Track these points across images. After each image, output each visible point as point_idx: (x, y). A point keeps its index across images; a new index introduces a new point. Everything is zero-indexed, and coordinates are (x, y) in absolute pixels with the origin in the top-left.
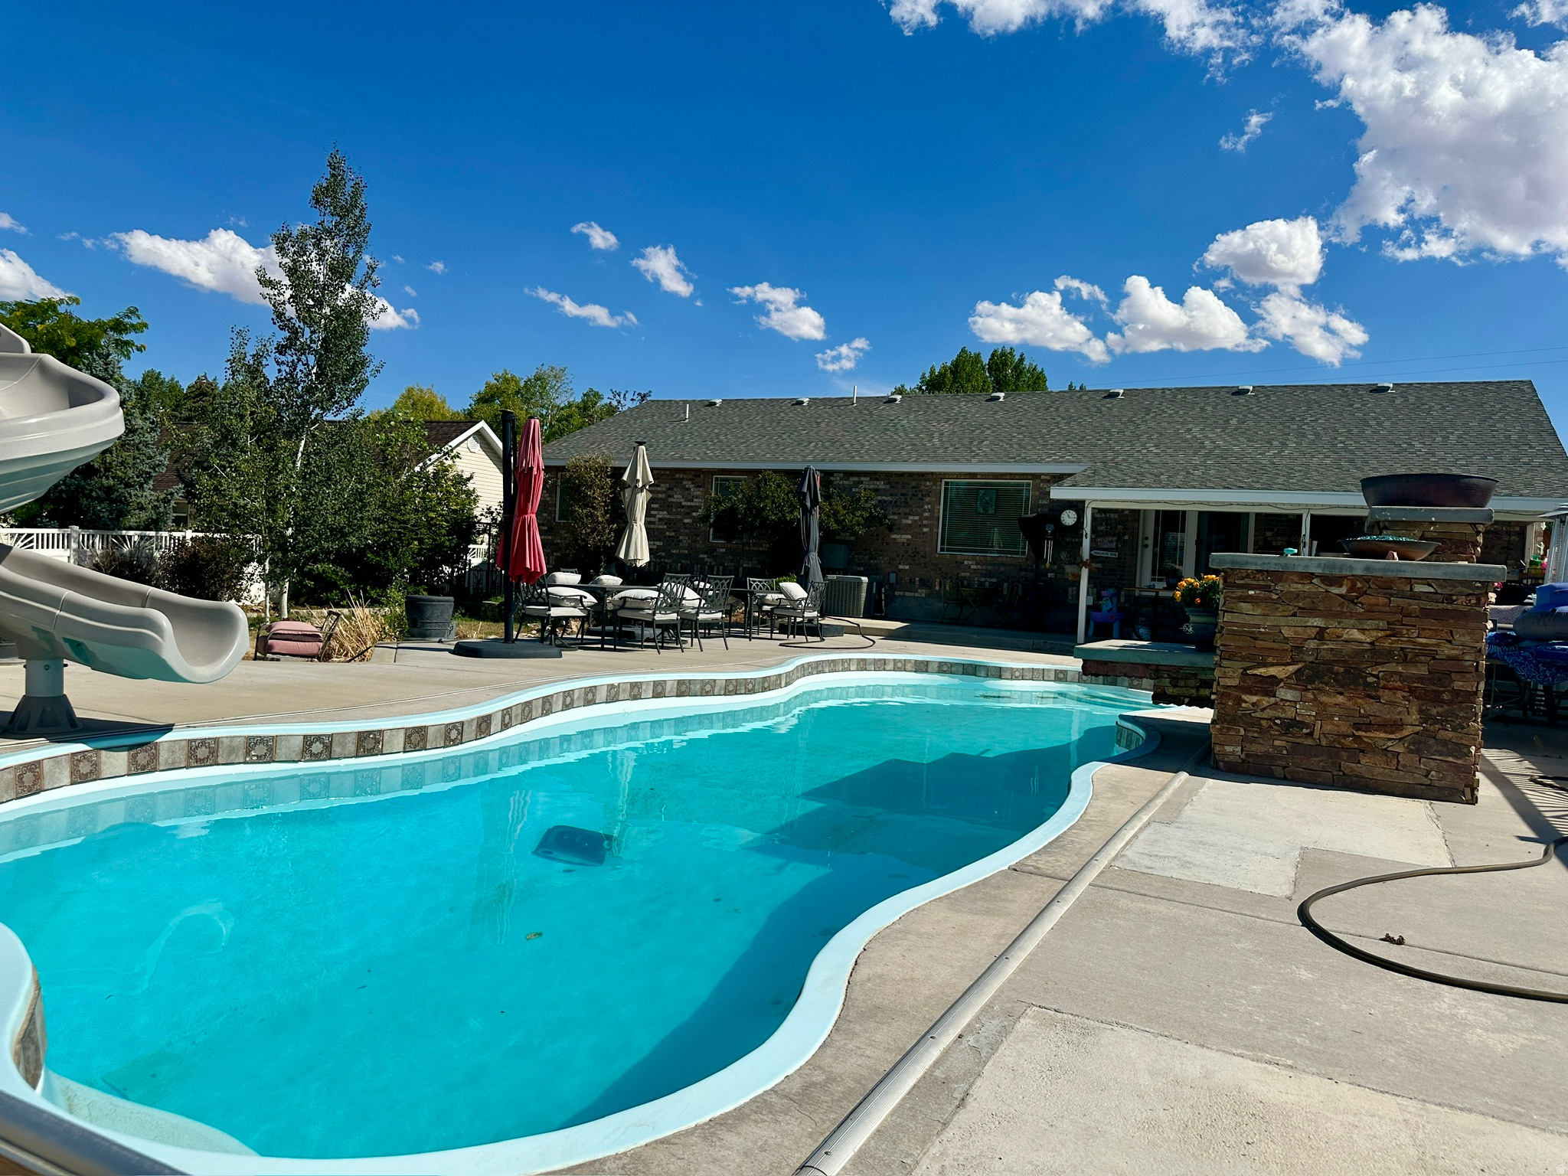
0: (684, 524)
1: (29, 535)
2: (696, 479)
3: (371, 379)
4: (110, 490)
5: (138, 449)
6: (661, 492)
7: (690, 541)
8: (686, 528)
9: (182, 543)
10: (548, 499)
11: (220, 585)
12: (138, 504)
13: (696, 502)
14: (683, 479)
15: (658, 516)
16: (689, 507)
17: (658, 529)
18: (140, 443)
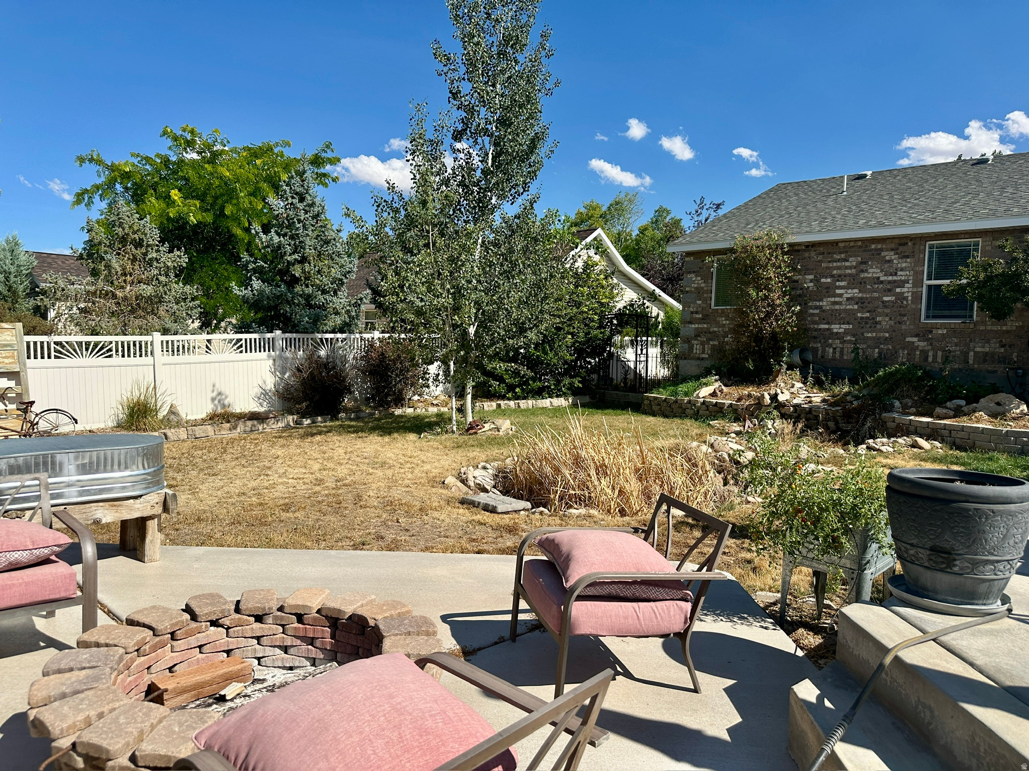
0: (883, 302)
1: (239, 340)
2: (901, 249)
3: (545, 161)
4: (308, 297)
5: (333, 260)
6: (850, 268)
7: (892, 323)
8: (886, 307)
9: (371, 344)
10: (703, 285)
11: (405, 383)
12: (334, 309)
13: (901, 276)
14: (881, 250)
15: (846, 296)
16: (889, 282)
17: (846, 310)
18: (333, 253)
